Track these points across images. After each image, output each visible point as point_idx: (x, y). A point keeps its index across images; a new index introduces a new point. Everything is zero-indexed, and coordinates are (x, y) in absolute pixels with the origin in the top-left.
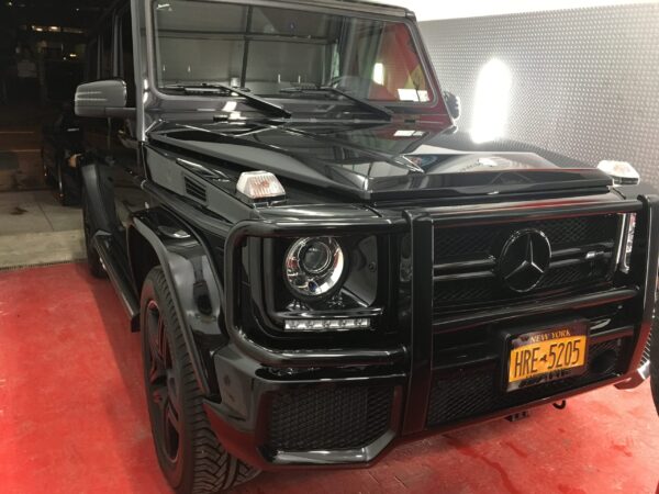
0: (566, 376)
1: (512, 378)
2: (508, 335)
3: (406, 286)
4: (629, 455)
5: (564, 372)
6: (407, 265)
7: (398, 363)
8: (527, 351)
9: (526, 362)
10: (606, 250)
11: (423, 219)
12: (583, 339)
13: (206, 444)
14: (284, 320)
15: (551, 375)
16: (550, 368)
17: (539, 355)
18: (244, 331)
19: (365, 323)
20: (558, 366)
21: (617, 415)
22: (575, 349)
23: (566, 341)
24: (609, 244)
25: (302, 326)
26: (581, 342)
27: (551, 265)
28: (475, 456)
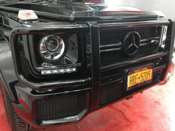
0: (146, 83)
1: (128, 86)
2: (127, 71)
3: (90, 55)
4: (160, 104)
5: (145, 82)
6: (89, 46)
7: (88, 84)
8: (134, 76)
9: (133, 79)
10: (157, 40)
11: (95, 26)
12: (151, 70)
13: (18, 118)
14: (41, 70)
15: (141, 83)
16: (141, 81)
17: (137, 77)
18: (23, 76)
19: (74, 70)
20: (143, 80)
21: (155, 92)
22: (149, 74)
23: (146, 71)
24: (158, 38)
25: (49, 72)
26: (151, 71)
27: (141, 45)
28: (114, 108)
